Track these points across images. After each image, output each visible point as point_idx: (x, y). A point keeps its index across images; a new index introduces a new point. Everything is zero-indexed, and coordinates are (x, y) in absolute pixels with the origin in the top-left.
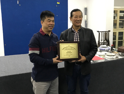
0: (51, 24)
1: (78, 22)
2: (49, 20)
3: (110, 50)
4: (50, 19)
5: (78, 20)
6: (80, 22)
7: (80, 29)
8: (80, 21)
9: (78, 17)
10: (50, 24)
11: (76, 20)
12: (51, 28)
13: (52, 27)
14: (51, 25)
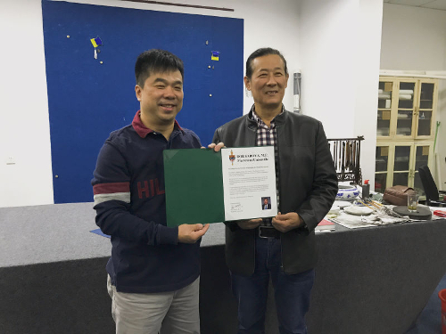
0: (166, 96)
1: (272, 89)
2: (158, 80)
3: (358, 197)
4: (165, 77)
5: (269, 86)
6: (277, 92)
7: (278, 116)
8: (276, 88)
9: (271, 74)
10: (162, 96)
11: (265, 85)
12: (170, 108)
13: (173, 106)
14: (167, 98)
